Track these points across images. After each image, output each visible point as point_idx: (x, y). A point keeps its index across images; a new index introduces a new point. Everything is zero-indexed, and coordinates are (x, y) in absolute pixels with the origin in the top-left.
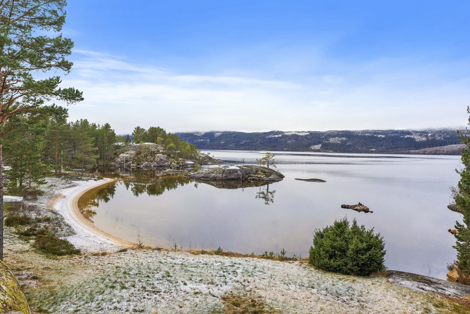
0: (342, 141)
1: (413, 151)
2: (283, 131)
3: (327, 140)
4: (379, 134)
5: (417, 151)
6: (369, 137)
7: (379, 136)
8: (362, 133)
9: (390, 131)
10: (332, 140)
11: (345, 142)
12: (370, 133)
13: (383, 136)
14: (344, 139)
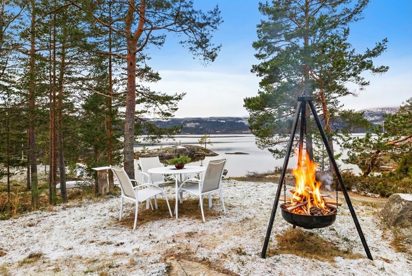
0: (196, 125)
1: (245, 132)
2: (149, 118)
3: (185, 125)
4: (221, 120)
5: (247, 132)
6: (215, 122)
7: (222, 121)
8: (210, 119)
9: (229, 117)
10: (188, 125)
11: (199, 126)
12: (216, 119)
13: (224, 121)
14: (198, 124)
